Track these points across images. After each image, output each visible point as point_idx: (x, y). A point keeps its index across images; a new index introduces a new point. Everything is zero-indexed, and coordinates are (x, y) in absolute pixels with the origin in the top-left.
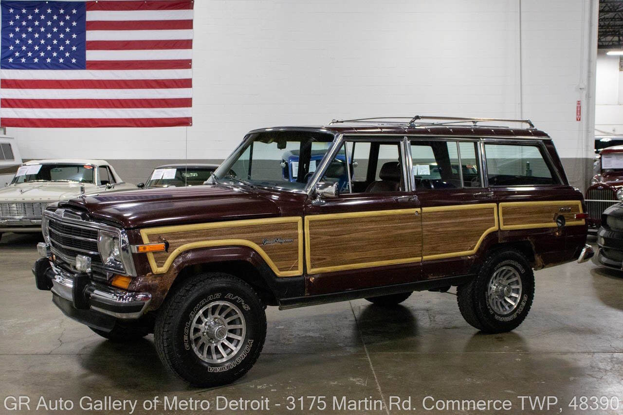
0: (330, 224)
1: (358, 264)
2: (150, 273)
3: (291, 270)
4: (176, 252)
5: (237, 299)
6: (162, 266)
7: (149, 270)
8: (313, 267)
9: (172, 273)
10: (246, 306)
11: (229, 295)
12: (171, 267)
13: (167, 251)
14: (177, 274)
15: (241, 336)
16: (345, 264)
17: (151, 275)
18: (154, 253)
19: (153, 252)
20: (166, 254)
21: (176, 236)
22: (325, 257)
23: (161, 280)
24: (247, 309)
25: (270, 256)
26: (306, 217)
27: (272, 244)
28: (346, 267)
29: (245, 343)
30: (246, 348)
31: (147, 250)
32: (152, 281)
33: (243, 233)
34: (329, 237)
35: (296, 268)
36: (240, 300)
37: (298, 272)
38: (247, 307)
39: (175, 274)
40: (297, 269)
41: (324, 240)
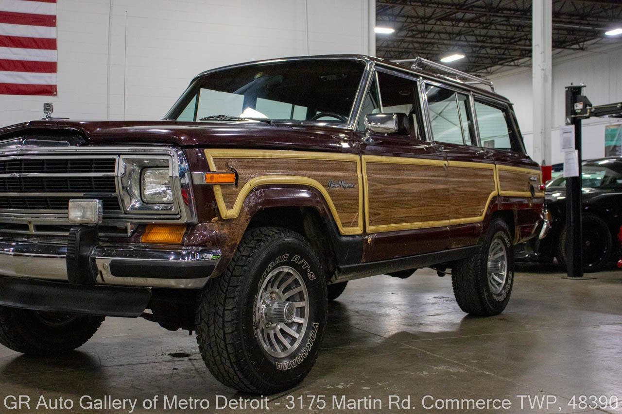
0: (382, 169)
1: (403, 224)
2: (216, 218)
3: (352, 226)
4: (247, 187)
5: (303, 263)
6: (232, 208)
7: (216, 212)
8: (371, 224)
9: (243, 219)
10: (312, 274)
11: (296, 258)
12: (242, 209)
13: (236, 184)
14: (249, 221)
15: (303, 317)
16: (395, 223)
17: (217, 221)
18: (223, 186)
19: (221, 185)
20: (235, 189)
21: (244, 164)
22: (379, 212)
23: (230, 229)
24: (312, 278)
25: (335, 205)
26: (363, 156)
27: (336, 187)
28: (396, 227)
29: (309, 327)
30: (311, 334)
31: (215, 181)
32: (220, 230)
33: (310, 169)
34: (383, 186)
35: (356, 224)
36: (307, 265)
37: (358, 230)
38: (312, 276)
39: (247, 220)
40: (357, 226)
41: (379, 189)
